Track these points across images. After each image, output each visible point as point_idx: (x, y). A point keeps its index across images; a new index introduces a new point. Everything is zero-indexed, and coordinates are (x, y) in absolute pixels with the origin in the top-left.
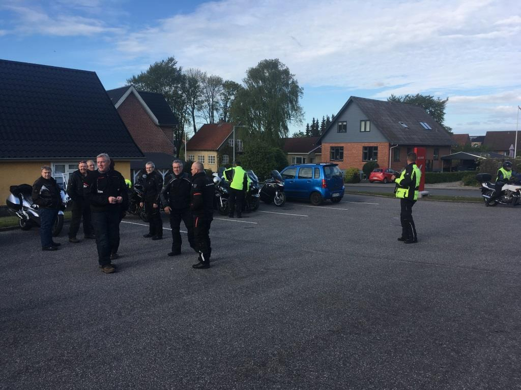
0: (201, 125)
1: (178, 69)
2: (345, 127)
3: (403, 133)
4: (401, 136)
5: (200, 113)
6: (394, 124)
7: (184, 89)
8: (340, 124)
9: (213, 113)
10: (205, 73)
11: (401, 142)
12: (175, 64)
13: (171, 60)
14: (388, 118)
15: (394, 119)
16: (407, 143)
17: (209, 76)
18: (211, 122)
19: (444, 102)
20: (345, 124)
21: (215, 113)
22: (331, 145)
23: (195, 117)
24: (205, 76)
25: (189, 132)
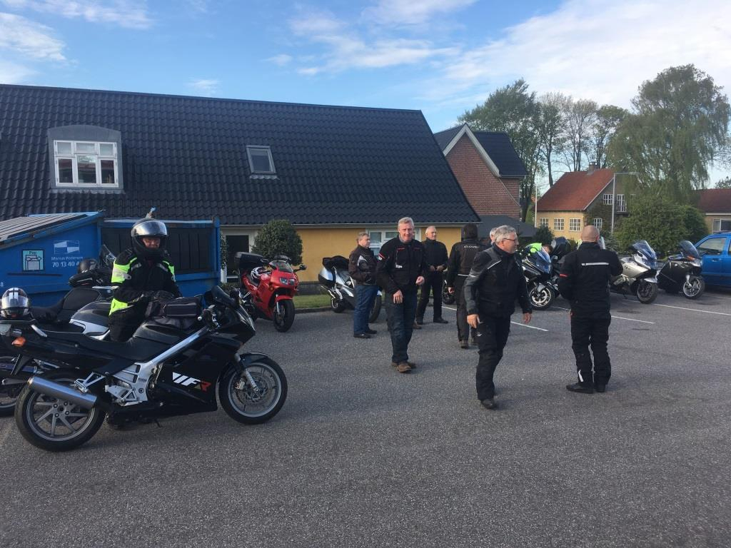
0: (561, 174)
1: (530, 96)
5: (560, 157)
7: (537, 124)
9: (579, 155)
10: (570, 97)
12: (525, 88)
13: (520, 83)
17: (575, 101)
18: (575, 170)
21: (583, 155)
23: (552, 163)
24: (569, 101)
25: (542, 185)
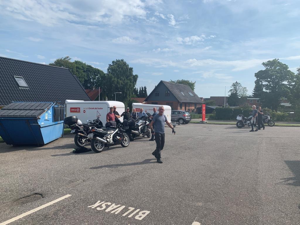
2: (158, 94)
3: (183, 97)
4: (182, 99)
6: (179, 93)
8: (156, 92)
11: (183, 101)
14: (177, 91)
15: (179, 91)
16: (185, 101)
19: (194, 83)
20: (158, 92)
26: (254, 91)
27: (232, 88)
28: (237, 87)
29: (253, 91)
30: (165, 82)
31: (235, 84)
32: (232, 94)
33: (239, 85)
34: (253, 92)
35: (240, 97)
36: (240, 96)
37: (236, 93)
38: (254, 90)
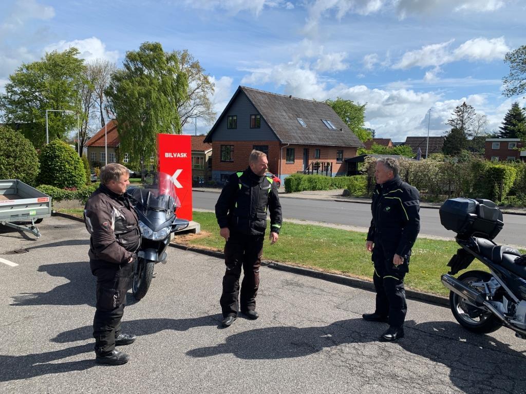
0: (110, 120)
2: (235, 122)
3: (299, 132)
4: (295, 135)
6: (290, 121)
8: (231, 118)
11: (294, 142)
14: (285, 114)
15: (291, 115)
16: (301, 142)
20: (235, 118)
22: (222, 143)
26: (505, 122)
27: (455, 117)
28: (466, 115)
29: (503, 123)
30: (252, 91)
31: (462, 108)
32: (453, 131)
33: (470, 110)
34: (503, 126)
35: (470, 138)
36: (470, 135)
37: (462, 128)
38: (505, 119)
